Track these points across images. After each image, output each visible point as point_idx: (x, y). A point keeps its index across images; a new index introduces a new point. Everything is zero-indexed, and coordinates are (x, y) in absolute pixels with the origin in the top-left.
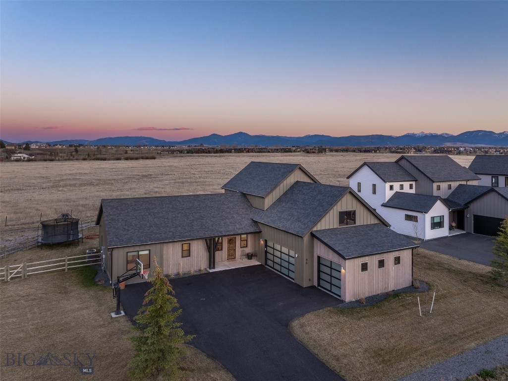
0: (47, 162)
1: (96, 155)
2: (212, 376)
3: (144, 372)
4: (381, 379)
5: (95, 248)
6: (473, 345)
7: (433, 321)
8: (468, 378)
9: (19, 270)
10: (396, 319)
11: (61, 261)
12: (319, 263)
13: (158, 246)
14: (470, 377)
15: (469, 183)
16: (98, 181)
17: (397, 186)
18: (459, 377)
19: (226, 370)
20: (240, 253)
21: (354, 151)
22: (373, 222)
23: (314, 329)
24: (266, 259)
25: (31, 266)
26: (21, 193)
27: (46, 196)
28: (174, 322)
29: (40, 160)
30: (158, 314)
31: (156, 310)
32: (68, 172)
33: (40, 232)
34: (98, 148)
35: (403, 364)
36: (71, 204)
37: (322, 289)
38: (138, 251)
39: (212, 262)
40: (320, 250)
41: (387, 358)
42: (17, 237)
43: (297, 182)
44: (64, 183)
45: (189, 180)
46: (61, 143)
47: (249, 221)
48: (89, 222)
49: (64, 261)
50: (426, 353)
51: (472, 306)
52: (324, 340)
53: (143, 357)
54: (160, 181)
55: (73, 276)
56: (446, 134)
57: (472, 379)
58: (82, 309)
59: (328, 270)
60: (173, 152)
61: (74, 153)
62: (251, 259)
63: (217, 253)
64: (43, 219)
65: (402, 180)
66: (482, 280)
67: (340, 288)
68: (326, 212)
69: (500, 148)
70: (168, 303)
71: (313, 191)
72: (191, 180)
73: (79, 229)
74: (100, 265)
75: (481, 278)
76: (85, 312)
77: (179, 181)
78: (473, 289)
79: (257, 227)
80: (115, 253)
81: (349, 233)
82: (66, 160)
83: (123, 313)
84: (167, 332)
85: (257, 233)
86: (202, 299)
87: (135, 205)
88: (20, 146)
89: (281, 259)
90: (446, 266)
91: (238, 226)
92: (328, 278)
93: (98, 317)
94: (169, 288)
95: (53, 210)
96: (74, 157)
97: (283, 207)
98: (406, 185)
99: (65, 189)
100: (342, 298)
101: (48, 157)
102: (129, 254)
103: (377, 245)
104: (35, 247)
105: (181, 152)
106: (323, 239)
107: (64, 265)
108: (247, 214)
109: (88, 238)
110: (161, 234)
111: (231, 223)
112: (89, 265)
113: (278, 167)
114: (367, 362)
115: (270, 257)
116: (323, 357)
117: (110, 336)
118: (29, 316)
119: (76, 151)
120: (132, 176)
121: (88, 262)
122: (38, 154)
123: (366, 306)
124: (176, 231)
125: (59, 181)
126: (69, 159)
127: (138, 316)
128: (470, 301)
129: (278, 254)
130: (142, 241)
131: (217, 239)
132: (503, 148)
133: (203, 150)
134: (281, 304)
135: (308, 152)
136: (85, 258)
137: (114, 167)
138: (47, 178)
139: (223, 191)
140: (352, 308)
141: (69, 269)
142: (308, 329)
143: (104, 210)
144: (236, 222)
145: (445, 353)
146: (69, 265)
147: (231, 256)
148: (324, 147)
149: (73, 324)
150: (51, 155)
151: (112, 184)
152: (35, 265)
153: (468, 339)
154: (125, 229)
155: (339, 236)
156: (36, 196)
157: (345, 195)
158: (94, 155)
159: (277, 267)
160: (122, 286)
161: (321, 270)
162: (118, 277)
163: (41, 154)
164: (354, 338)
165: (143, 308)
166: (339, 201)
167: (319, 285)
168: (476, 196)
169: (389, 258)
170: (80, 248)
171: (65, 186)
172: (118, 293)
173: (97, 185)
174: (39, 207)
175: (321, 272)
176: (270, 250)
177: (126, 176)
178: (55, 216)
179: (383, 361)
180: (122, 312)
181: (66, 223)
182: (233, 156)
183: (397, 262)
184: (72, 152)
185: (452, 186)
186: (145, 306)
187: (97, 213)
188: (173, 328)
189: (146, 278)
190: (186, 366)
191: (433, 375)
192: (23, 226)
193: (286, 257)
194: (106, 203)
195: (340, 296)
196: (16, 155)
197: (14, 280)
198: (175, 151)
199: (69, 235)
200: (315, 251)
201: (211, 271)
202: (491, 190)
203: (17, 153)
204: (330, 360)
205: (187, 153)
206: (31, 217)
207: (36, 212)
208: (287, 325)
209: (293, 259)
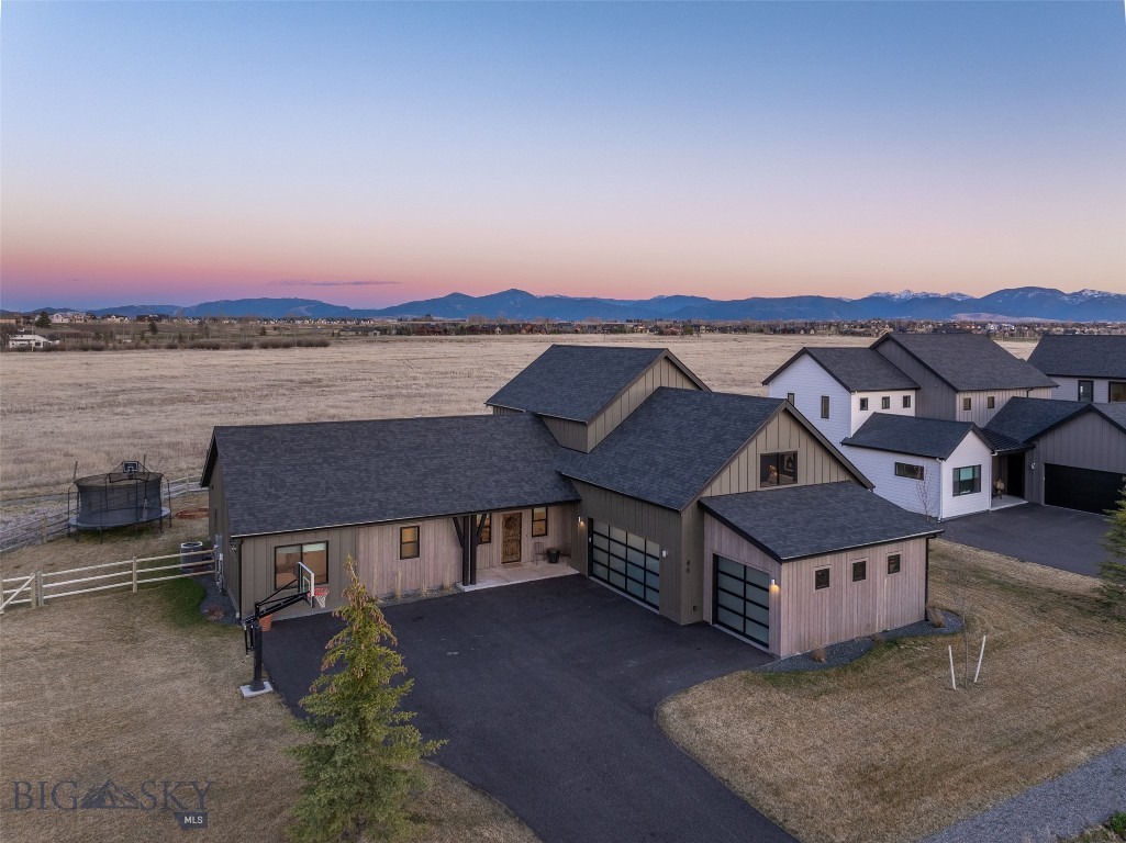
0: (89, 352)
1: (198, 337)
2: (486, 834)
3: (325, 829)
4: (882, 838)
5: (200, 539)
6: (1082, 755)
7: (983, 701)
8: (1083, 833)
9: (23, 588)
10: (900, 696)
11: (121, 568)
12: (717, 571)
13: (347, 535)
14: (1088, 832)
15: (1033, 394)
16: (202, 394)
17: (875, 400)
18: (1062, 833)
19: (517, 819)
20: (531, 547)
21: (761, 331)
22: (834, 480)
23: (714, 721)
24: (592, 561)
25: (54, 579)
26: (30, 419)
27: (87, 424)
28: (397, 710)
29: (74, 349)
30: (359, 692)
31: (355, 683)
32: (136, 373)
33: (73, 504)
34: (201, 323)
35: (929, 802)
36: (144, 441)
37: (724, 629)
38: (301, 545)
39: (468, 570)
40: (720, 541)
41: (890, 786)
42: (21, 515)
43: (661, 388)
44: (126, 397)
45: (404, 391)
46: (119, 312)
47: (551, 477)
48: (184, 482)
49: (129, 567)
50: (978, 775)
51: (1065, 665)
52: (739, 747)
53: (323, 795)
54: (340, 392)
55: (149, 603)
56: (959, 294)
57: (1094, 836)
58: (172, 678)
59: (737, 587)
60: (366, 331)
61: (148, 334)
62: (556, 562)
63: (480, 549)
64: (78, 476)
65: (888, 387)
66: (1078, 608)
67: (768, 627)
68: (731, 454)
69: (1074, 325)
70: (381, 666)
71: (698, 409)
72: (410, 391)
73: (163, 497)
74: (212, 578)
75: (1078, 603)
76: (179, 685)
77: (382, 392)
78: (1063, 627)
79: (571, 491)
80: (248, 548)
81: (785, 503)
82: (130, 348)
83: (268, 687)
84: (379, 733)
85: (571, 505)
86: (449, 653)
87: (293, 440)
88: (27, 317)
89: (626, 561)
90: (994, 576)
91: (527, 488)
92: (738, 605)
93: (211, 697)
94: (385, 630)
95: (103, 455)
96: (147, 342)
97: (630, 444)
98: (896, 398)
99: (131, 411)
100: (771, 650)
101: (90, 342)
102: (281, 552)
103: (850, 529)
104: (62, 537)
105: (384, 331)
106: (726, 516)
107: (130, 578)
108: (547, 461)
109: (182, 516)
110: (352, 505)
111: (510, 481)
112: (186, 578)
113: (618, 355)
114: (844, 796)
115: (601, 557)
116: (743, 786)
117: (241, 740)
118: (49, 694)
119: (154, 329)
120: (276, 383)
121: (185, 570)
122: (68, 336)
123: (826, 667)
124: (387, 499)
125: (116, 393)
126: (137, 347)
127: (310, 697)
128: (1061, 654)
129: (619, 550)
130: (311, 523)
131: (479, 517)
132: (1079, 326)
133: (433, 327)
134: (633, 663)
135: (661, 333)
136: (176, 561)
137: (237, 363)
138: (88, 386)
139: (490, 411)
140: (798, 672)
141: (140, 586)
142: (701, 721)
143: (220, 451)
144: (523, 480)
145: (1022, 775)
146: (141, 576)
147: (512, 556)
148: (694, 322)
149: (151, 713)
150: (97, 337)
151: (234, 399)
152: (62, 578)
153: (1069, 741)
154: (269, 494)
155: (761, 508)
156: (64, 424)
157: (774, 416)
158: (193, 338)
159: (619, 580)
160: (265, 624)
161: (721, 585)
162: (256, 605)
163: (75, 336)
164: (809, 742)
165: (323, 679)
166: (761, 430)
167: (716, 619)
168: (1051, 422)
169: (877, 558)
170: (166, 537)
171: (130, 403)
172: (255, 642)
173: (201, 401)
174: (71, 449)
175: (721, 592)
176: (600, 542)
177: (264, 383)
178: (108, 469)
179: (883, 794)
180: (266, 684)
181: (133, 482)
182: (498, 340)
183: (892, 566)
184: (144, 332)
185: (996, 400)
186: (326, 673)
187: (202, 461)
188: (393, 724)
189: (323, 605)
190: (423, 812)
191: (1000, 826)
192: (36, 490)
193: (637, 558)
194: (224, 435)
195: (766, 646)
196: (19, 337)
197: (12, 612)
198: (370, 329)
199: (139, 509)
200: (707, 543)
201: (468, 589)
202: (1087, 409)
203: (22, 334)
204: (760, 794)
205: (398, 334)
206: (53, 471)
207: (63, 460)
208: (650, 711)
209: (656, 561)
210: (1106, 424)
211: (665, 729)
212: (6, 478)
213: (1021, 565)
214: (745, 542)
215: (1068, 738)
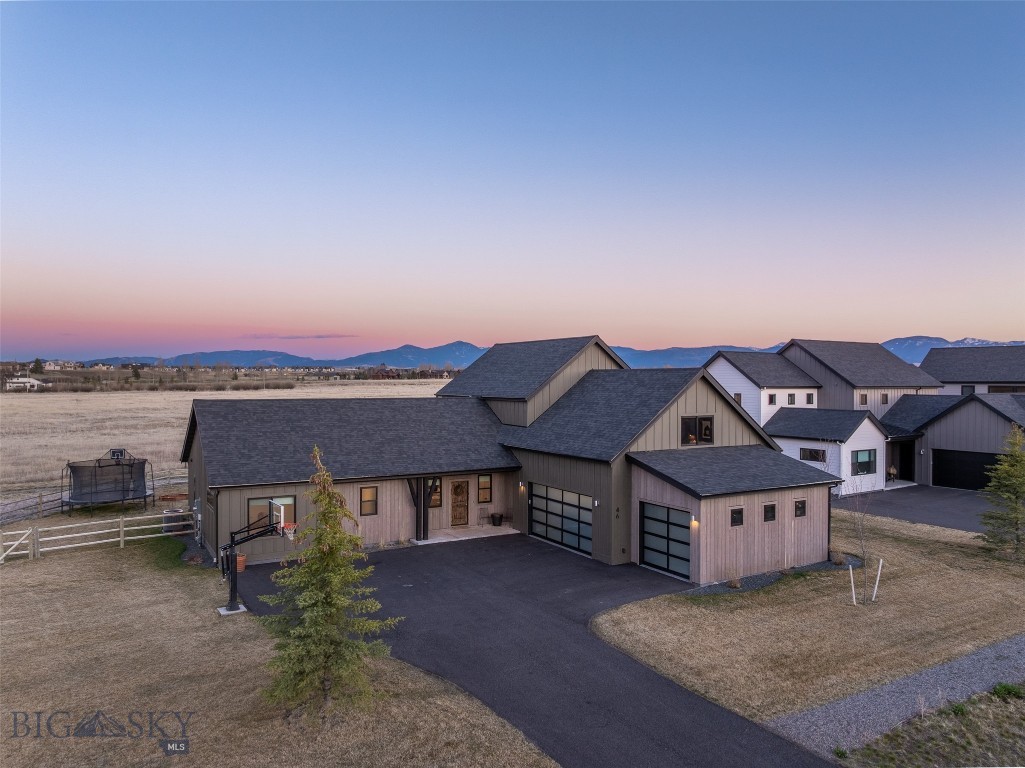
0: (79, 393)
1: (176, 381)
2: (439, 703)
6: (969, 647)
7: (880, 613)
8: (970, 697)
9: (22, 540)
10: (807, 610)
12: (643, 517)
14: (974, 697)
15: (921, 392)
17: (782, 396)
20: (477, 512)
22: (746, 443)
23: (642, 627)
24: (531, 521)
26: (27, 438)
27: (78, 440)
29: (65, 390)
32: (121, 406)
34: (179, 371)
35: (834, 679)
37: (650, 568)
38: (270, 498)
39: (421, 528)
40: (647, 489)
41: (799, 668)
43: (592, 371)
44: (112, 423)
46: (106, 362)
47: (495, 448)
50: (876, 661)
51: (952, 589)
52: (665, 644)
55: (135, 554)
57: (980, 700)
58: (156, 603)
59: (661, 529)
60: (327, 376)
61: (133, 379)
62: (500, 525)
63: (432, 512)
65: (793, 385)
66: (963, 552)
67: (688, 561)
68: (655, 415)
71: (625, 384)
75: (963, 549)
76: (162, 608)
78: (950, 565)
79: (512, 460)
81: (703, 458)
82: (116, 390)
83: (243, 608)
85: (511, 472)
86: (405, 586)
88: (23, 366)
89: (562, 516)
90: (889, 534)
91: (473, 456)
92: (661, 544)
93: (191, 615)
96: (131, 385)
97: (565, 417)
98: (801, 395)
100: (692, 579)
101: (79, 385)
102: (253, 504)
104: (57, 513)
105: (343, 376)
106: (651, 466)
107: (118, 534)
108: (491, 436)
109: (164, 498)
111: (458, 450)
112: (169, 536)
113: (554, 346)
114: (759, 675)
115: (539, 516)
116: (667, 669)
117: (218, 644)
119: (137, 375)
122: (60, 380)
123: (741, 591)
124: (349, 461)
125: (103, 420)
126: (122, 389)
128: (948, 582)
129: (556, 508)
130: (280, 478)
131: (431, 480)
134: (568, 591)
138: (78, 415)
140: (715, 594)
141: (127, 543)
142: (630, 627)
143: (198, 422)
144: (469, 450)
145: (916, 661)
146: (127, 534)
147: (460, 519)
149: (137, 627)
150: (86, 381)
153: (957, 638)
154: (243, 454)
155: (682, 461)
156: (57, 441)
157: (693, 383)
158: (172, 382)
159: (556, 535)
161: (647, 529)
162: (232, 534)
163: (66, 380)
164: (727, 641)
166: (681, 394)
167: (642, 560)
168: (937, 413)
169: (786, 501)
171: (116, 427)
172: (231, 566)
175: (647, 536)
176: (538, 503)
179: (793, 674)
180: (241, 605)
181: (120, 466)
183: (799, 512)
184: (128, 377)
185: (889, 397)
189: (291, 536)
192: (32, 484)
193: (572, 512)
194: (202, 407)
195: (687, 577)
196: (15, 380)
197: (12, 562)
198: (332, 374)
199: (126, 491)
200: (635, 492)
201: (421, 543)
202: (970, 398)
203: (18, 377)
204: (684, 675)
205: (356, 378)
206: (48, 471)
207: (57, 463)
208: (586, 622)
209: (589, 513)
210: (986, 410)
211: (598, 633)
212: (6, 474)
213: (913, 525)
214: (668, 485)
215: (957, 636)
